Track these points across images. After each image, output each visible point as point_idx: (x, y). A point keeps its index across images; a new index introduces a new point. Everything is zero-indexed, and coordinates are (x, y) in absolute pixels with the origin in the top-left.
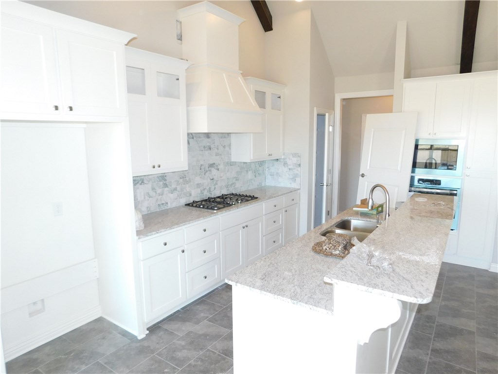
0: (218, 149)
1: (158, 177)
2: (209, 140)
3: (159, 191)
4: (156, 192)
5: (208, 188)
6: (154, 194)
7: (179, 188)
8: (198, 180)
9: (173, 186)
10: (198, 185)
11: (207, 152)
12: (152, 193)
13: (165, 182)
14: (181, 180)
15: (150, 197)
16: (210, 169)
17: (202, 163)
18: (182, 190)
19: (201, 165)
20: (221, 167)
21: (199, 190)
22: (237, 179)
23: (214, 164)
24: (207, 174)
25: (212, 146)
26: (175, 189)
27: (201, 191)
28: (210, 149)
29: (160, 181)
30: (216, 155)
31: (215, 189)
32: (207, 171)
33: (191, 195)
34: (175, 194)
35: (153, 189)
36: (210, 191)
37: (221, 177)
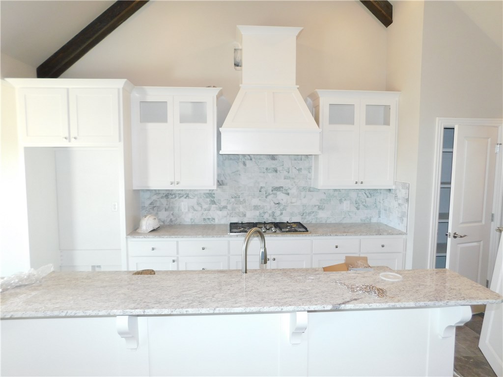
0: (289, 172)
1: (205, 194)
2: (274, 162)
3: (205, 206)
4: (202, 207)
5: (270, 212)
6: (200, 208)
7: (229, 207)
8: (255, 202)
9: (223, 204)
10: (256, 208)
11: (270, 175)
12: (196, 207)
13: (212, 199)
14: (233, 200)
15: (195, 210)
16: (274, 192)
17: (262, 185)
18: (233, 209)
19: (262, 187)
20: (293, 191)
21: (257, 213)
22: (320, 208)
23: (282, 187)
24: (270, 197)
25: (279, 169)
26: (225, 207)
27: (260, 214)
28: (276, 171)
29: (207, 197)
30: (285, 179)
31: (282, 214)
32: (269, 194)
33: (245, 215)
34: (225, 212)
35: (198, 204)
36: (273, 215)
37: (291, 203)
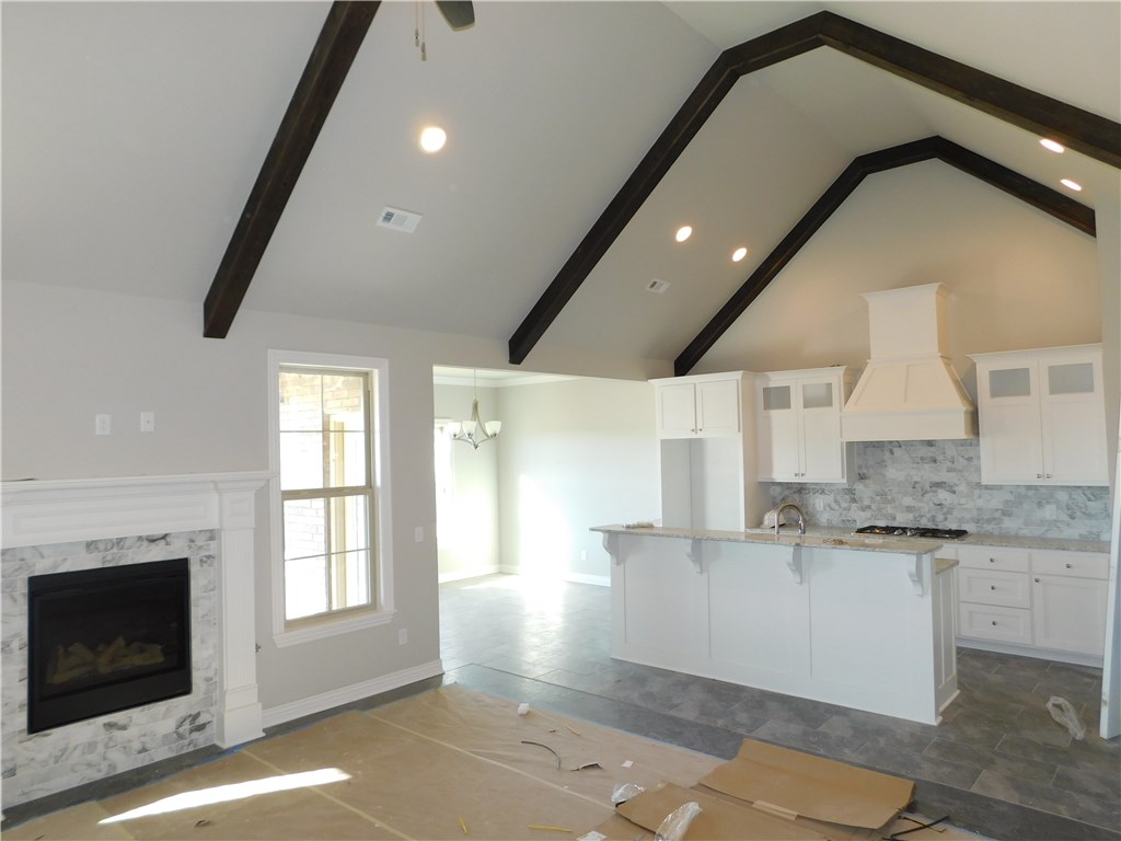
0: (953, 463)
1: (843, 489)
2: (931, 449)
3: (844, 505)
4: (840, 505)
5: (929, 516)
6: (837, 507)
7: (874, 507)
8: (908, 501)
9: (866, 502)
10: (909, 509)
11: (927, 466)
12: (833, 505)
13: (853, 496)
14: (878, 498)
15: (831, 509)
16: (934, 489)
17: (916, 479)
18: (879, 510)
19: (916, 483)
20: (962, 488)
21: (910, 516)
22: (1004, 513)
23: (945, 483)
24: (927, 496)
25: (940, 458)
26: (869, 507)
27: (915, 518)
28: (935, 461)
29: (846, 494)
30: (948, 471)
31: (946, 519)
32: (927, 492)
33: (894, 518)
34: (868, 514)
35: (836, 502)
36: (934, 520)
37: (960, 504)
